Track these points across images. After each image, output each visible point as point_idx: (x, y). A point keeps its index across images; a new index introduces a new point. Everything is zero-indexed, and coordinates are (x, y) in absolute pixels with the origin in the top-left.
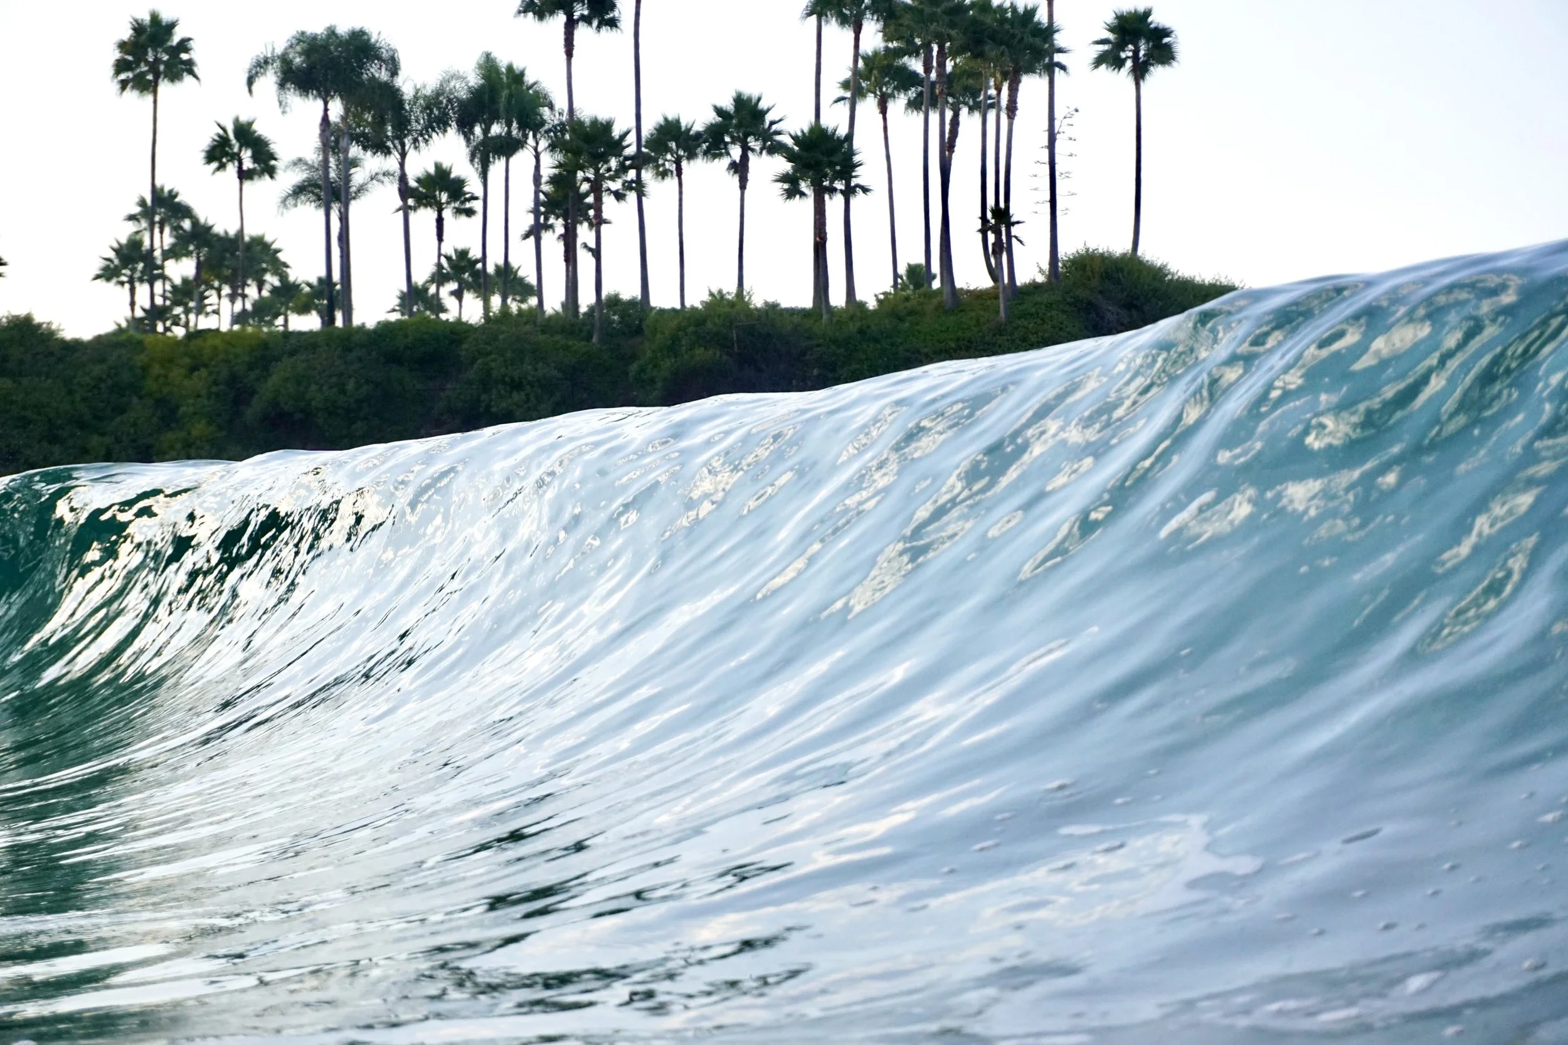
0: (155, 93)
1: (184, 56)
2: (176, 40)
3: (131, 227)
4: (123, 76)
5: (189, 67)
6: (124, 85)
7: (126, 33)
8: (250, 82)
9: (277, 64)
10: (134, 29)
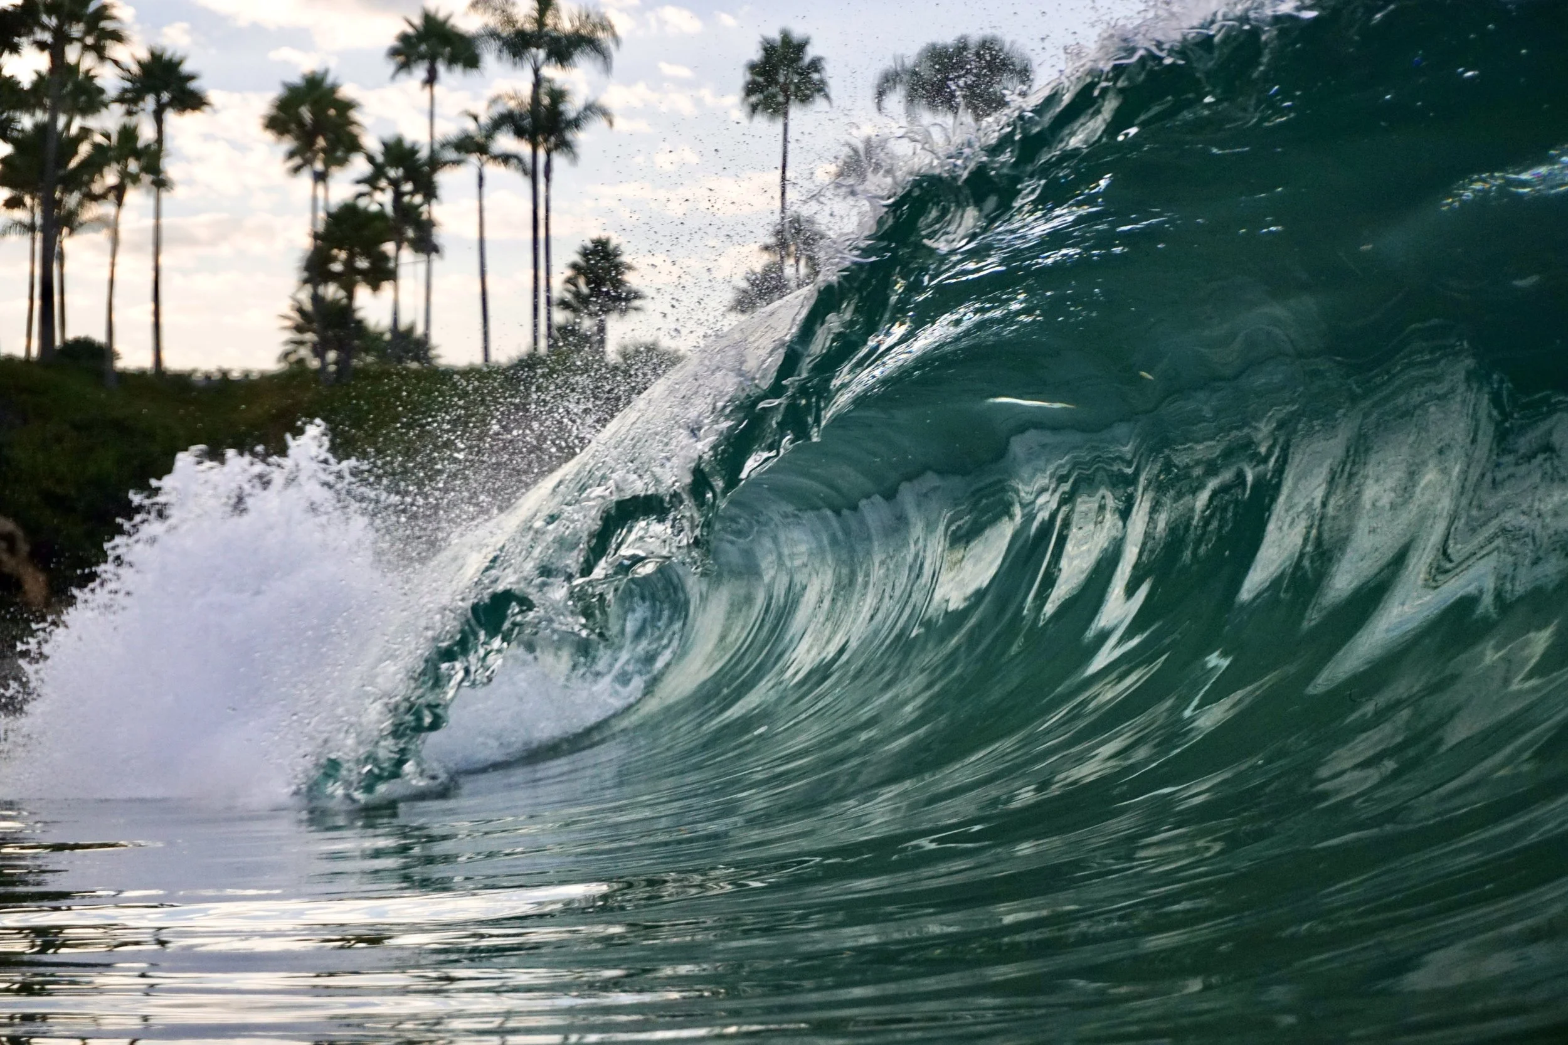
0: (786, 115)
1: (815, 76)
2: (807, 59)
3: (766, 258)
4: (753, 99)
5: (820, 88)
6: (754, 108)
7: (756, 55)
8: (881, 94)
9: (906, 78)
10: (765, 50)
